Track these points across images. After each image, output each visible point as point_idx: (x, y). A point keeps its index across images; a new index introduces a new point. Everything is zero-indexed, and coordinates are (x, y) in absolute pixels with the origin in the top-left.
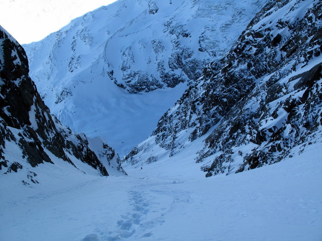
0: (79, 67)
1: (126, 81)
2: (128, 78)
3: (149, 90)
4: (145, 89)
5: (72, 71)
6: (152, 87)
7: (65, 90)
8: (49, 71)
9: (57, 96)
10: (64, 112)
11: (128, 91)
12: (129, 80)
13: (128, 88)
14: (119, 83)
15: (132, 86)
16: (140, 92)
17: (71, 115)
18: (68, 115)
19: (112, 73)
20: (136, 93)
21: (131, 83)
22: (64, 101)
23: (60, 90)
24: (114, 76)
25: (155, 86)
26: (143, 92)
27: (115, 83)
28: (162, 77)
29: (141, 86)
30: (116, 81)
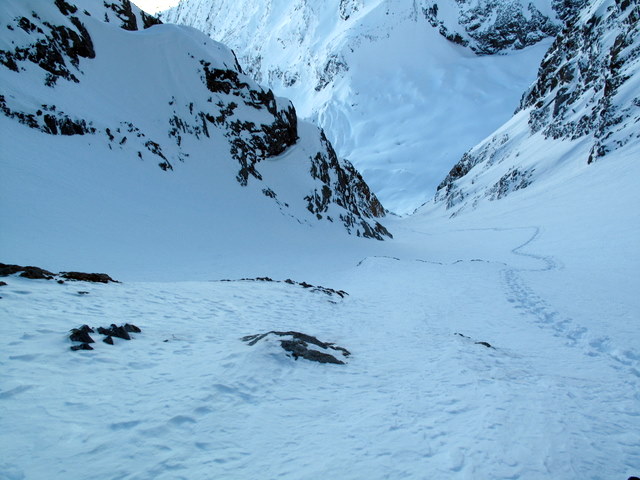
0: (360, 7)
1: (468, 25)
2: (473, 18)
3: (525, 42)
4: (513, 41)
5: (347, 18)
6: (531, 35)
7: (333, 59)
8: (302, 24)
9: (318, 73)
10: (331, 107)
11: (474, 49)
12: (474, 22)
13: (473, 43)
14: (450, 32)
15: (484, 38)
16: (503, 51)
17: (345, 111)
18: (341, 113)
19: (434, 10)
20: (491, 53)
21: (480, 30)
22: (331, 84)
23: (323, 60)
24: (440, 17)
25: (540, 33)
26: (509, 50)
27: (443, 34)
28: (556, 8)
29: (502, 34)
30: (445, 29)
